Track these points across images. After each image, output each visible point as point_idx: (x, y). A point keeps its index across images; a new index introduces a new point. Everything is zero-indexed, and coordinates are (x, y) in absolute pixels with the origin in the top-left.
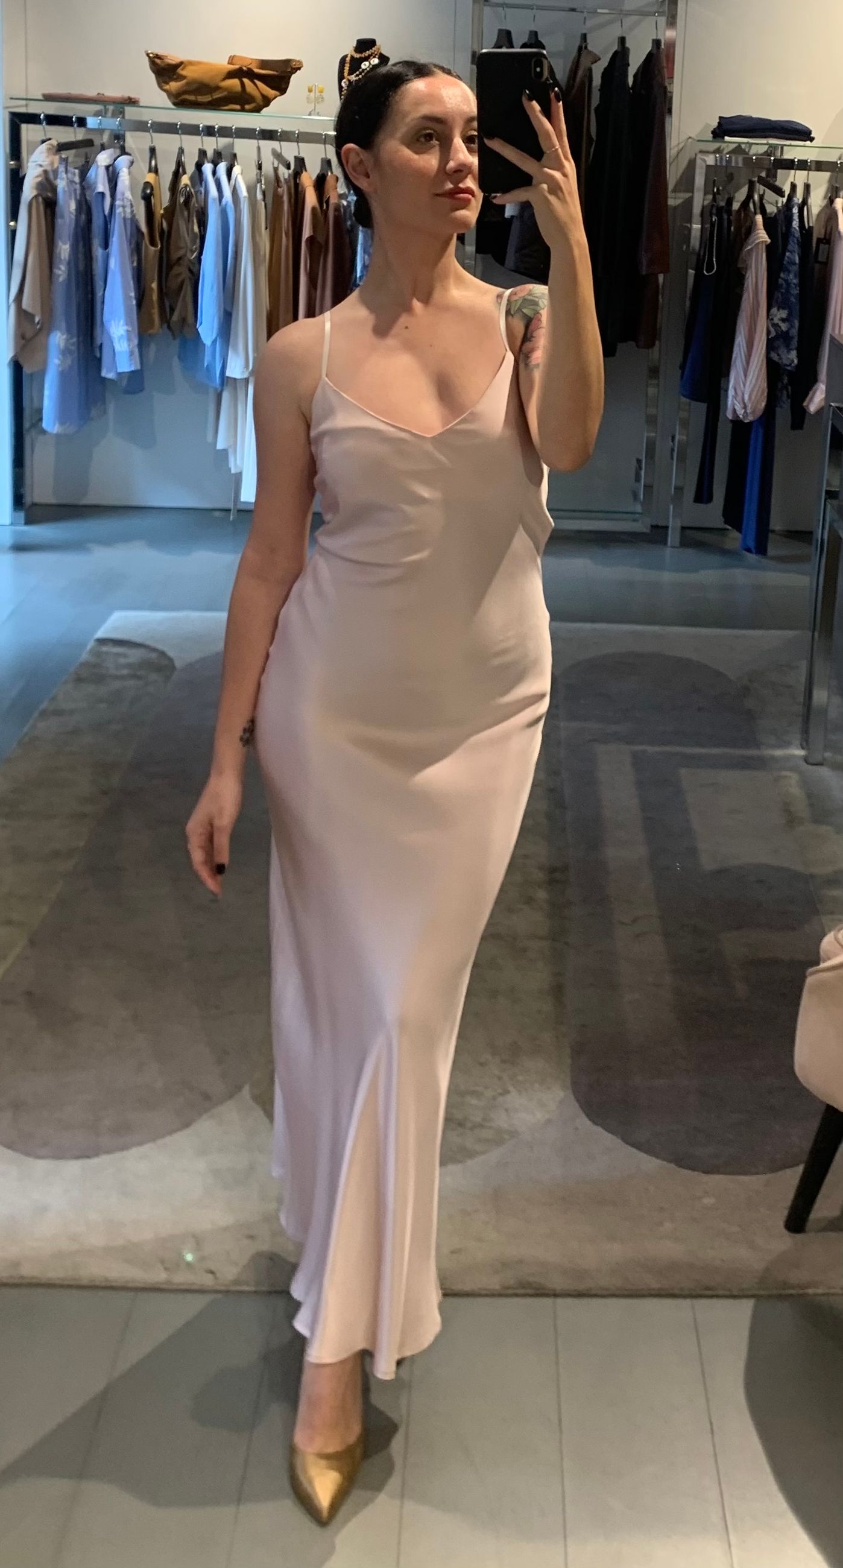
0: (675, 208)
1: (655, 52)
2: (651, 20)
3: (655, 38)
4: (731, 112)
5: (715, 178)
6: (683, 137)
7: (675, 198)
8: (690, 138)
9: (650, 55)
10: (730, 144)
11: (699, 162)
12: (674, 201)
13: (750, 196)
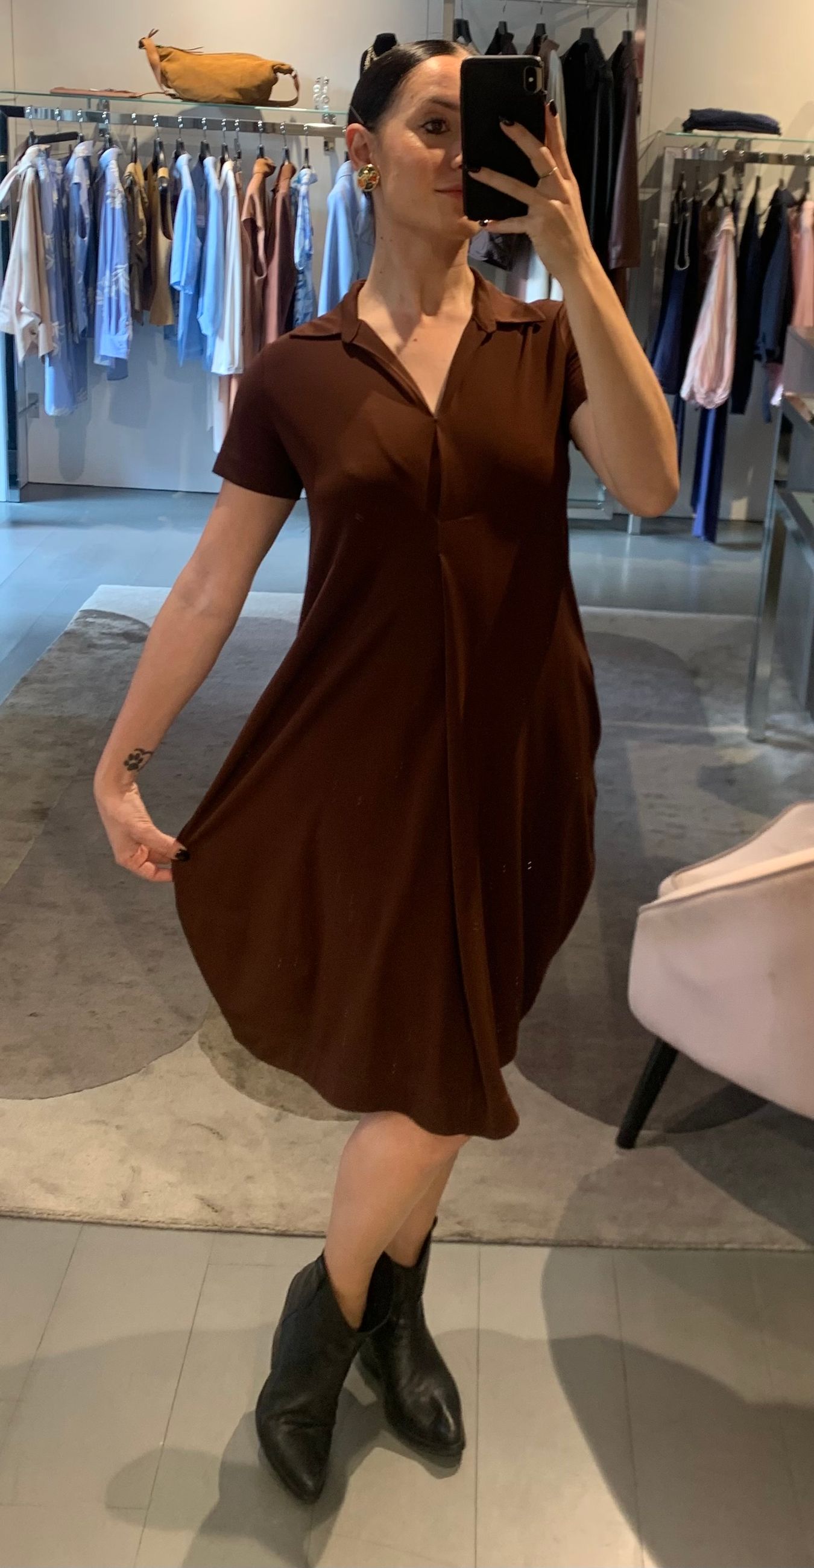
0: (644, 202)
1: (625, 43)
2: (624, 11)
3: (625, 29)
4: (700, 106)
5: (683, 172)
6: (653, 131)
7: (644, 193)
8: (660, 131)
9: (620, 49)
10: (700, 138)
11: (667, 156)
12: (644, 195)
13: (720, 189)
